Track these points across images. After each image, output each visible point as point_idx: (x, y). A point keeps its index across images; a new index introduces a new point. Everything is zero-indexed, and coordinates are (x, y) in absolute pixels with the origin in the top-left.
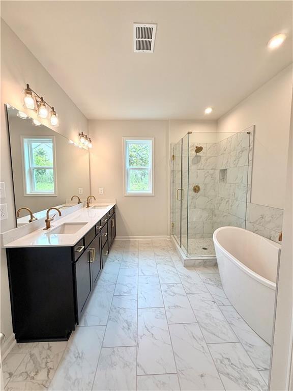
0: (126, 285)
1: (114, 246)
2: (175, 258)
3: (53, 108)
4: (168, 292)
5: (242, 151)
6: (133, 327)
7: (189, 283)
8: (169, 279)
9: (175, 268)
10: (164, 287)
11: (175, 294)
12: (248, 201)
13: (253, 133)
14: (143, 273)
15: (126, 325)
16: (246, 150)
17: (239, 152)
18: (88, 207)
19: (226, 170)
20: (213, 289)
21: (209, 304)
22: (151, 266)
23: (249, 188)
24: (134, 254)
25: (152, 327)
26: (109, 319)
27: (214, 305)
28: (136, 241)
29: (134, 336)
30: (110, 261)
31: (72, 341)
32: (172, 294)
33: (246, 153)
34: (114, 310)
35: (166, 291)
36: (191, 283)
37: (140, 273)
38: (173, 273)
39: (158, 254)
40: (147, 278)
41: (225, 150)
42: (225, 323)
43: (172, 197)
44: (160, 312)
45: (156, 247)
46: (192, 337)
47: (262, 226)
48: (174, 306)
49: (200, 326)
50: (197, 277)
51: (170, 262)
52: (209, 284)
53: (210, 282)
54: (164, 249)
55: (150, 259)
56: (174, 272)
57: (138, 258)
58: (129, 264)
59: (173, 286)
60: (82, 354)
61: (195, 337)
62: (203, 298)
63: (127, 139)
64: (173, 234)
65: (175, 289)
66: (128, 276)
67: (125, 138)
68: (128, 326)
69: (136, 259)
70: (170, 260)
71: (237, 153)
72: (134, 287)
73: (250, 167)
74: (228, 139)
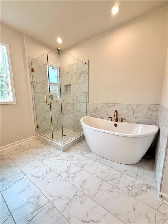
0: (28, 203)
2: (52, 149)
4: (70, 176)
5: (82, 74)
7: (75, 160)
8: (62, 166)
9: (58, 156)
10: (64, 175)
12: (87, 102)
13: (88, 64)
14: (36, 177)
16: (84, 73)
17: (79, 74)
19: (70, 85)
20: (89, 155)
21: (96, 165)
22: (39, 166)
23: (87, 95)
24: (10, 166)
25: (87, 215)
27: (98, 163)
32: (74, 175)
33: (84, 75)
35: (68, 177)
36: (77, 160)
37: (33, 179)
38: (60, 160)
39: (35, 153)
40: (44, 178)
41: (68, 73)
42: (110, 169)
43: (34, 104)
44: (79, 196)
45: (29, 149)
46: (110, 192)
47: (97, 113)
48: (83, 183)
49: (106, 181)
50: (76, 153)
51: (51, 154)
52: (85, 154)
53: (85, 153)
54: (37, 147)
55: (32, 161)
57: (17, 167)
58: (10, 179)
59: (69, 169)
61: (111, 190)
62: (90, 163)
64: (38, 134)
65: (73, 170)
66: (21, 192)
69: (17, 169)
71: (78, 75)
72: (38, 198)
73: (87, 83)
74: (70, 65)
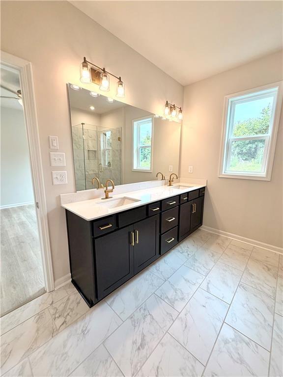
0: (176, 290)
1: (196, 235)
3: (120, 79)
6: (144, 352)
9: (274, 314)
11: (242, 361)
14: (208, 288)
15: (139, 341)
18: (170, 185)
26: (131, 317)
28: (227, 239)
29: (136, 366)
30: (179, 251)
31: (92, 311)
34: (142, 311)
35: (226, 342)
37: (204, 286)
38: (262, 319)
39: (251, 272)
51: (270, 297)
56: (265, 320)
58: (197, 264)
59: (247, 344)
60: (88, 332)
63: (231, 97)
65: (247, 353)
66: (186, 280)
67: (227, 96)
68: (141, 345)
69: (212, 264)
70: (270, 293)
72: (182, 299)
